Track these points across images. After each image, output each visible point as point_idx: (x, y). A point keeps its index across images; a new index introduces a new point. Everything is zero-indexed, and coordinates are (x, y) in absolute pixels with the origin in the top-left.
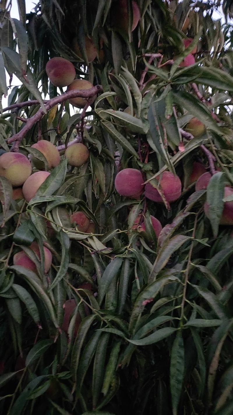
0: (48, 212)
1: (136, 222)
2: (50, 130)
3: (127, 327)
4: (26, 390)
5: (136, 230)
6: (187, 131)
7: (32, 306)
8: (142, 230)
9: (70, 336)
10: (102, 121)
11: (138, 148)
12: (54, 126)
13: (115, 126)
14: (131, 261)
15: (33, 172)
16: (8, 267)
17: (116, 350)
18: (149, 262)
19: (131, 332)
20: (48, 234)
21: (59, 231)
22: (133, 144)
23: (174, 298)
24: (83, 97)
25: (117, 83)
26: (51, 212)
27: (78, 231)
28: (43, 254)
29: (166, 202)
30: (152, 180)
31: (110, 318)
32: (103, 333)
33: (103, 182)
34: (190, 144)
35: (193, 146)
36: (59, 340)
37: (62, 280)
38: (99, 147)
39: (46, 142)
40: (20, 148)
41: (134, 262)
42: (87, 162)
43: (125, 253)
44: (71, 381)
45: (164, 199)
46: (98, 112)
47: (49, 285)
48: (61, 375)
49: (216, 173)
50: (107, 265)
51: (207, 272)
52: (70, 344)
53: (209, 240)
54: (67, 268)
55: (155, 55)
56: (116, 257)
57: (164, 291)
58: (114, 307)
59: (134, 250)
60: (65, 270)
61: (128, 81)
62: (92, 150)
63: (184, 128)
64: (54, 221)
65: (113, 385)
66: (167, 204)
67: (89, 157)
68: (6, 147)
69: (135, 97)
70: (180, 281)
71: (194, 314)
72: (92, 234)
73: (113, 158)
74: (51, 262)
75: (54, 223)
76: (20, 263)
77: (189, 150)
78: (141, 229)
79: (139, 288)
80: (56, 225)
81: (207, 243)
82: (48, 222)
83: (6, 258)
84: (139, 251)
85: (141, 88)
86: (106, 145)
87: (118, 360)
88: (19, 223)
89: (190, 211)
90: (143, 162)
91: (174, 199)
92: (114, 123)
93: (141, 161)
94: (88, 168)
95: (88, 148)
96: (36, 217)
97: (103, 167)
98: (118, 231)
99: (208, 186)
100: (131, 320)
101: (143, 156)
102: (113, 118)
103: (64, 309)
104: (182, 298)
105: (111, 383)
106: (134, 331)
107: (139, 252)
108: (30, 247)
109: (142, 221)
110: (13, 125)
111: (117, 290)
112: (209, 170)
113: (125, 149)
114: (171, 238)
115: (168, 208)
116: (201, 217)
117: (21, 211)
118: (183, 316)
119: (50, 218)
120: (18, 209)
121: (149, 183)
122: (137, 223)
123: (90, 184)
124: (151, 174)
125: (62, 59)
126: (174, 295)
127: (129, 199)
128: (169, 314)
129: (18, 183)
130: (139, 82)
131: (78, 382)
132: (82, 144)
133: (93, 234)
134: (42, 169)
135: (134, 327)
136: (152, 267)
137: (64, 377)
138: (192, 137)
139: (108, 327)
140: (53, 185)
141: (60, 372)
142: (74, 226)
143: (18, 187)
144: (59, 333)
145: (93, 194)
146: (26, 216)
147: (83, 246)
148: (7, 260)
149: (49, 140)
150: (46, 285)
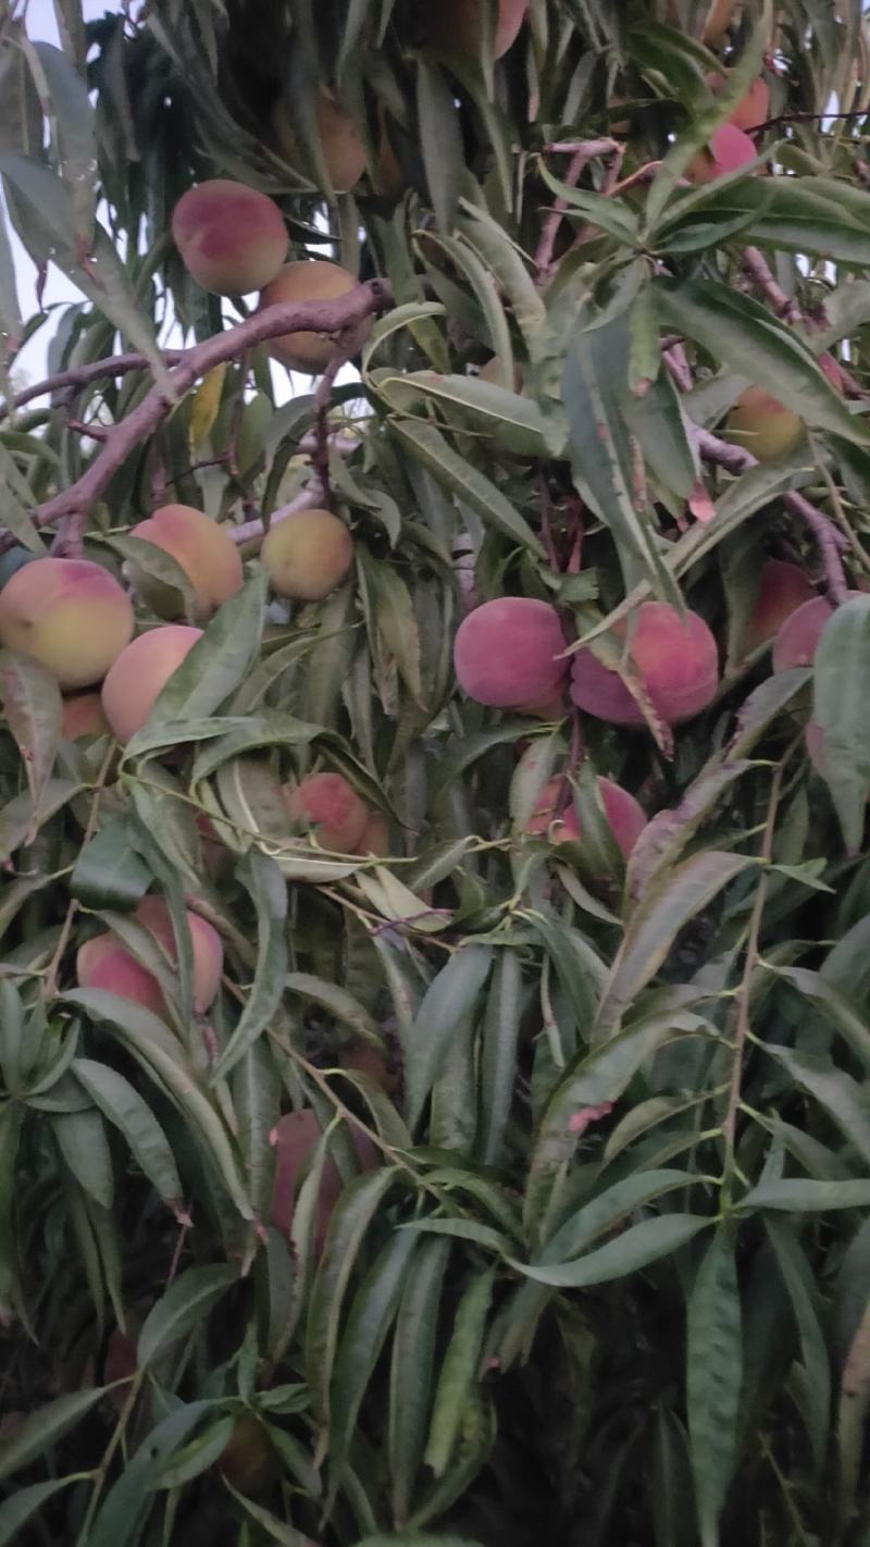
0: (201, 779)
1: (544, 807)
2: (202, 465)
3: (518, 1213)
4: (143, 1454)
5: (544, 835)
6: (731, 440)
7: (148, 1140)
8: (565, 836)
9: (301, 1249)
10: (394, 419)
11: (539, 515)
12: (215, 449)
13: (448, 436)
14: (528, 956)
15: (137, 632)
16: (57, 994)
17: (477, 1300)
18: (594, 960)
19: (532, 1232)
20: (205, 862)
21: (244, 849)
22: (519, 501)
23: (696, 1097)
24: (318, 330)
25: (449, 268)
26: (212, 778)
27: (320, 850)
28: (188, 942)
29: (656, 725)
30: (597, 636)
31: (452, 1178)
32: (426, 1238)
33: (413, 656)
34: (742, 488)
35: (754, 497)
36: (259, 1265)
37: (264, 1036)
38: (392, 519)
39: (185, 512)
40: (88, 541)
41: (537, 964)
42: (348, 581)
43: (503, 929)
44: (310, 1422)
45: (648, 712)
46: (375, 386)
47: (211, 1058)
48: (273, 1398)
49: (851, 597)
50: (433, 975)
51: (826, 994)
52: (300, 1279)
53: (828, 867)
54: (279, 991)
55: (595, 146)
56: (464, 947)
57: (655, 1069)
58: (466, 1136)
59: (536, 914)
60: (274, 1001)
61: (489, 256)
62: (366, 533)
63: (720, 428)
64: (225, 813)
65: (469, 1434)
66: (660, 731)
67: (354, 562)
68: (30, 538)
69: (517, 316)
70: (714, 1031)
71: (774, 1161)
72: (372, 858)
73: (448, 559)
74: (221, 970)
75: (226, 823)
76: (101, 980)
77: (739, 512)
78: (562, 831)
79: (560, 1060)
80: (234, 829)
81: (821, 877)
82: (204, 821)
83: (46, 964)
84: (558, 918)
85: (542, 278)
86: (420, 511)
87: (484, 1341)
88: (91, 826)
89: (753, 755)
90: (564, 567)
91: (689, 710)
92: (441, 425)
93: (555, 567)
94: (352, 605)
95: (348, 525)
96: (153, 802)
97: (407, 596)
98: (475, 843)
99: (819, 653)
100: (532, 1188)
101: (563, 546)
102: (439, 405)
103: (276, 1146)
104: (726, 1096)
105: (461, 1425)
106: (543, 1228)
107: (555, 922)
108: (137, 915)
109: (566, 801)
110: (59, 454)
111: (476, 1070)
112: (824, 589)
113: (490, 523)
114: (679, 866)
115: (666, 748)
116: (797, 777)
117: (100, 783)
118: (734, 1168)
119: (209, 805)
120: (88, 772)
121: (585, 651)
122: (546, 811)
123: (362, 667)
124: (595, 614)
125: (233, 186)
126: (696, 1090)
127: (513, 716)
128: (677, 1163)
129: (82, 673)
130: (534, 256)
131: (337, 1425)
132: (325, 513)
133: (379, 860)
134: (177, 618)
135: (541, 1215)
136: (606, 975)
137: (283, 1404)
138: (752, 461)
139: (443, 1215)
140: (216, 677)
141: (270, 1387)
142: (303, 832)
143: (84, 692)
144: (259, 1239)
145: (376, 704)
146: (118, 799)
147: (339, 905)
148: (53, 968)
149: (200, 506)
150: (201, 1057)
